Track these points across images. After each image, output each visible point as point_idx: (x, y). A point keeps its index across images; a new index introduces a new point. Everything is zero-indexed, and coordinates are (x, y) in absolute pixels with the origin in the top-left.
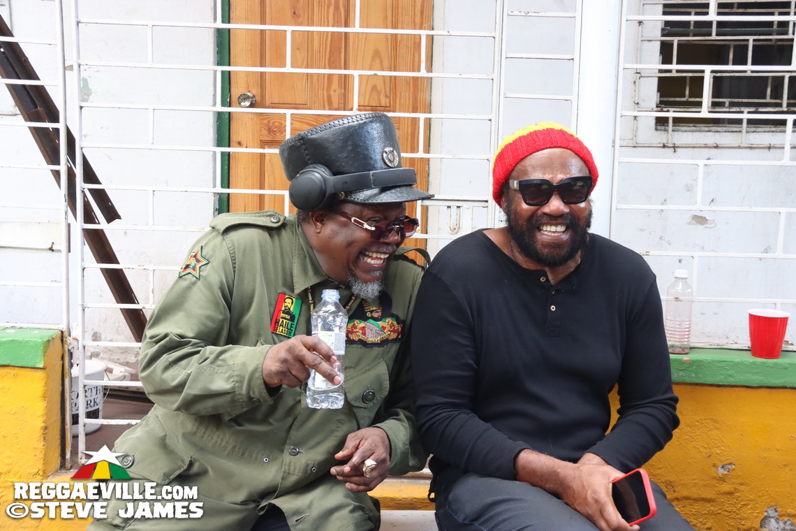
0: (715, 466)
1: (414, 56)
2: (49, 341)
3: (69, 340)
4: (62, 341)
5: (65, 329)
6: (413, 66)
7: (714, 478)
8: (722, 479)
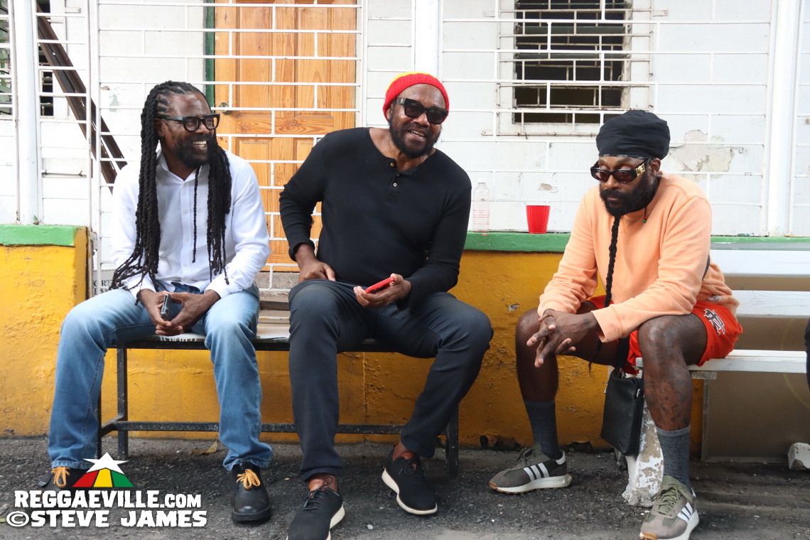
0: (507, 306)
1: (343, 76)
2: (77, 229)
3: (91, 233)
4: (87, 234)
5: (88, 226)
6: (343, 79)
7: (506, 314)
8: (512, 315)
